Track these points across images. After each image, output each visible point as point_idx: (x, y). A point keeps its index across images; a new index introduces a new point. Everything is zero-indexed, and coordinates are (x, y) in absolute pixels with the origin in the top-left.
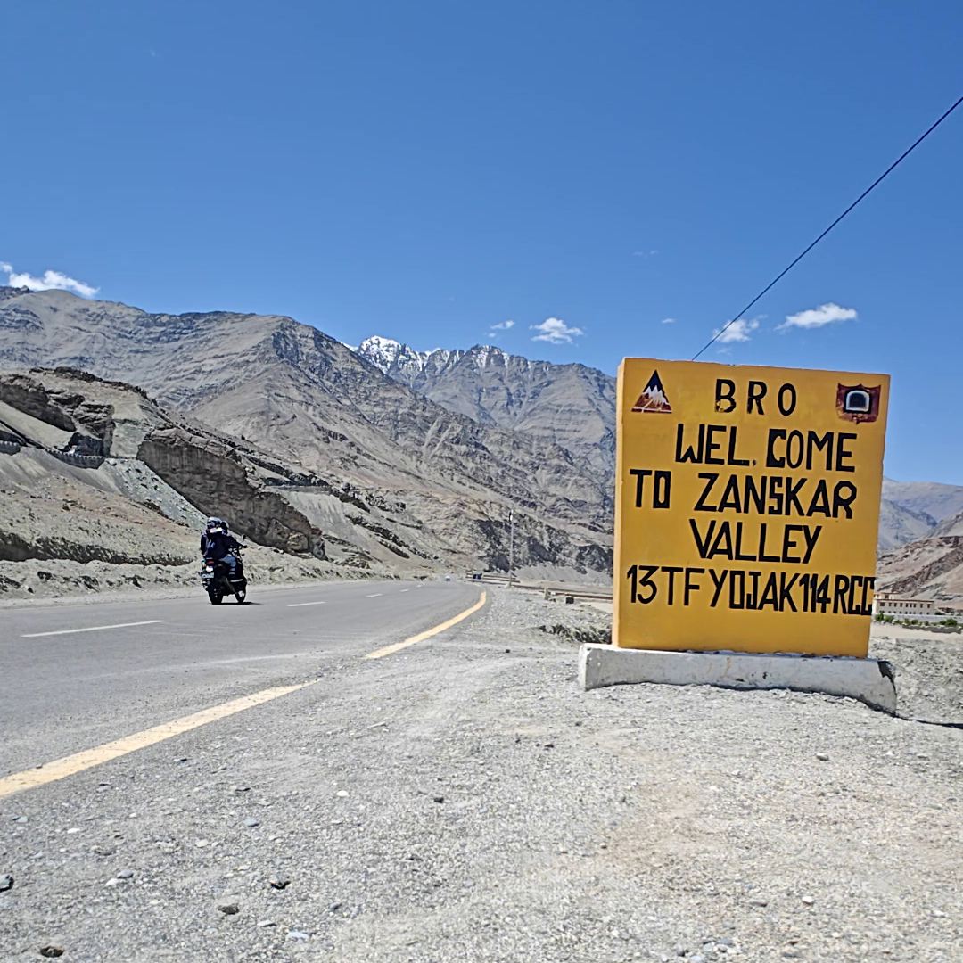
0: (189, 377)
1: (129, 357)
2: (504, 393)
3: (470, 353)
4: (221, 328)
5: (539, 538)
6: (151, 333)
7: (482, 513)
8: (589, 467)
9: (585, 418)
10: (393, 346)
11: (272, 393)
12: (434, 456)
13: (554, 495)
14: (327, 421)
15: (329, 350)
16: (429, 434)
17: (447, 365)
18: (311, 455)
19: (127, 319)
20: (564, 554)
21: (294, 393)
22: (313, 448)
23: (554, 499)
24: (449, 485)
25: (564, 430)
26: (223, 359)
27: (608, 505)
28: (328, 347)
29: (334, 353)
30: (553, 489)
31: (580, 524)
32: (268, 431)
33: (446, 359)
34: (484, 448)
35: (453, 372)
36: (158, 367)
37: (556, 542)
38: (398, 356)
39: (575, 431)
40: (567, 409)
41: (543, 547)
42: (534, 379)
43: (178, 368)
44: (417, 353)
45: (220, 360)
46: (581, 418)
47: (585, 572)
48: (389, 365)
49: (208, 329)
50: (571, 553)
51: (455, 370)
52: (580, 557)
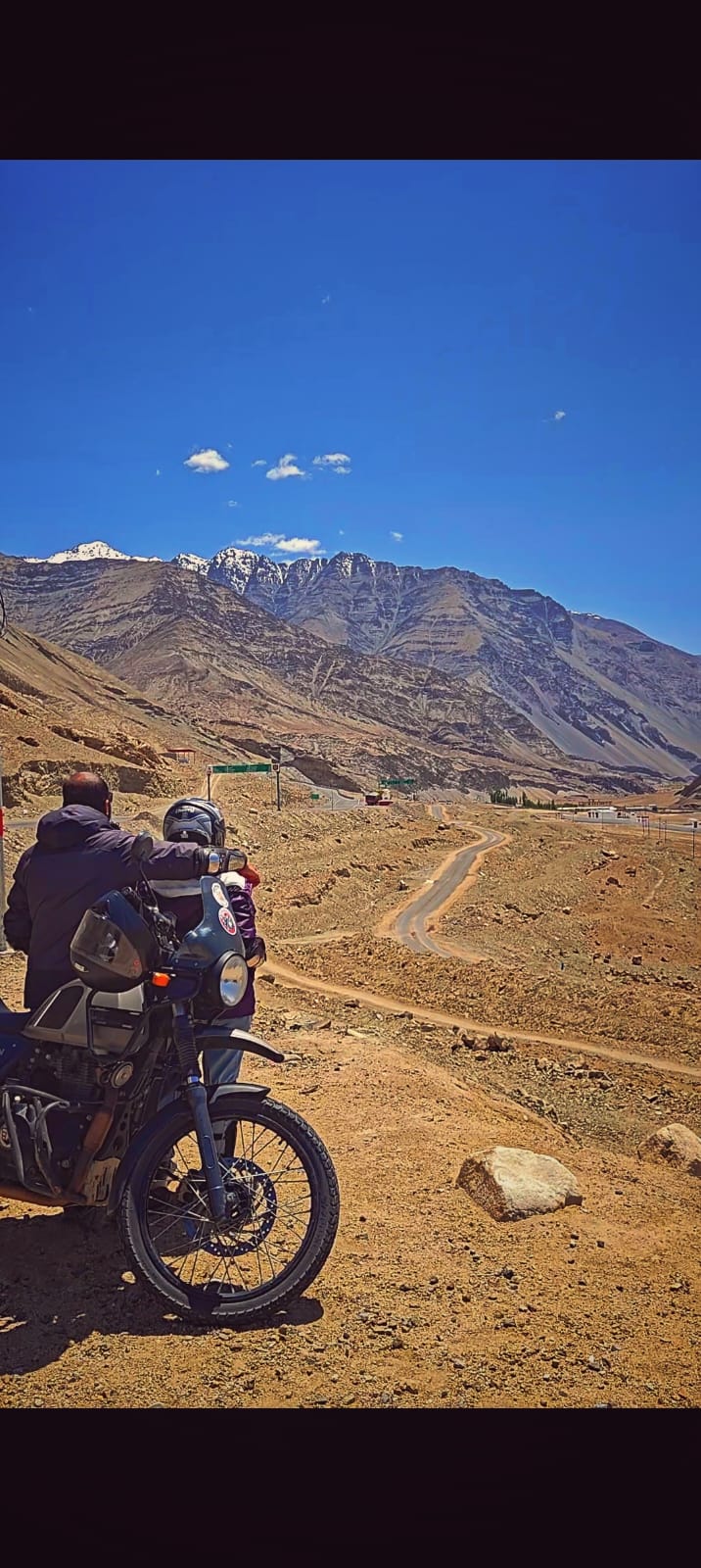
0: (87, 628)
1: (17, 608)
2: (374, 604)
3: (333, 561)
4: (105, 575)
5: (428, 767)
6: (36, 582)
7: (381, 749)
8: (467, 688)
9: (462, 628)
10: (250, 558)
11: (180, 648)
12: (323, 691)
13: (436, 720)
14: (229, 669)
15: (213, 593)
16: (315, 670)
17: (311, 576)
18: (231, 707)
19: (9, 569)
20: (449, 779)
21: (198, 646)
22: (231, 701)
23: (436, 724)
24: (342, 721)
25: (440, 643)
26: (115, 609)
27: (487, 725)
28: (212, 590)
29: (217, 596)
30: (433, 714)
31: (461, 749)
32: (189, 686)
33: (308, 569)
34: (367, 680)
35: (317, 584)
36: (47, 617)
37: (442, 768)
38: (256, 569)
39: (451, 643)
40: (442, 619)
41: (432, 773)
42: (404, 587)
43: (72, 619)
44: (276, 564)
45: (113, 610)
46: (456, 629)
47: (468, 792)
48: (247, 578)
49: (91, 576)
50: (455, 777)
51: (319, 581)
52: (463, 780)
